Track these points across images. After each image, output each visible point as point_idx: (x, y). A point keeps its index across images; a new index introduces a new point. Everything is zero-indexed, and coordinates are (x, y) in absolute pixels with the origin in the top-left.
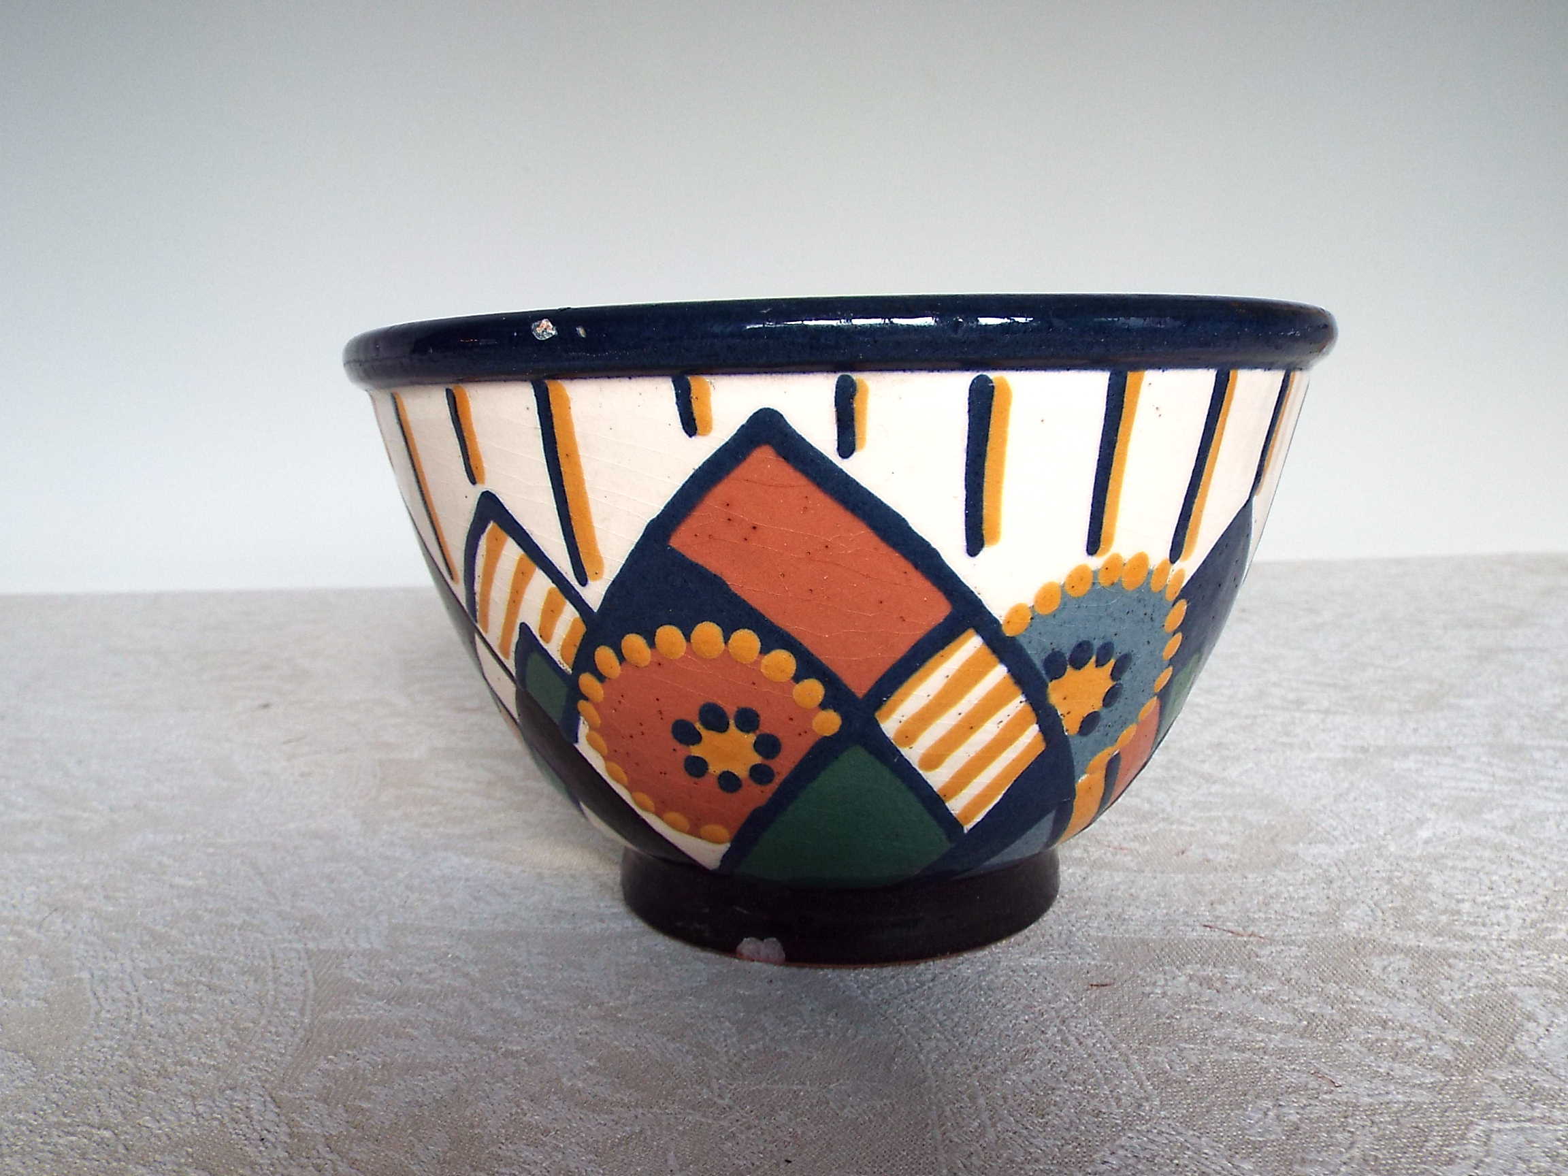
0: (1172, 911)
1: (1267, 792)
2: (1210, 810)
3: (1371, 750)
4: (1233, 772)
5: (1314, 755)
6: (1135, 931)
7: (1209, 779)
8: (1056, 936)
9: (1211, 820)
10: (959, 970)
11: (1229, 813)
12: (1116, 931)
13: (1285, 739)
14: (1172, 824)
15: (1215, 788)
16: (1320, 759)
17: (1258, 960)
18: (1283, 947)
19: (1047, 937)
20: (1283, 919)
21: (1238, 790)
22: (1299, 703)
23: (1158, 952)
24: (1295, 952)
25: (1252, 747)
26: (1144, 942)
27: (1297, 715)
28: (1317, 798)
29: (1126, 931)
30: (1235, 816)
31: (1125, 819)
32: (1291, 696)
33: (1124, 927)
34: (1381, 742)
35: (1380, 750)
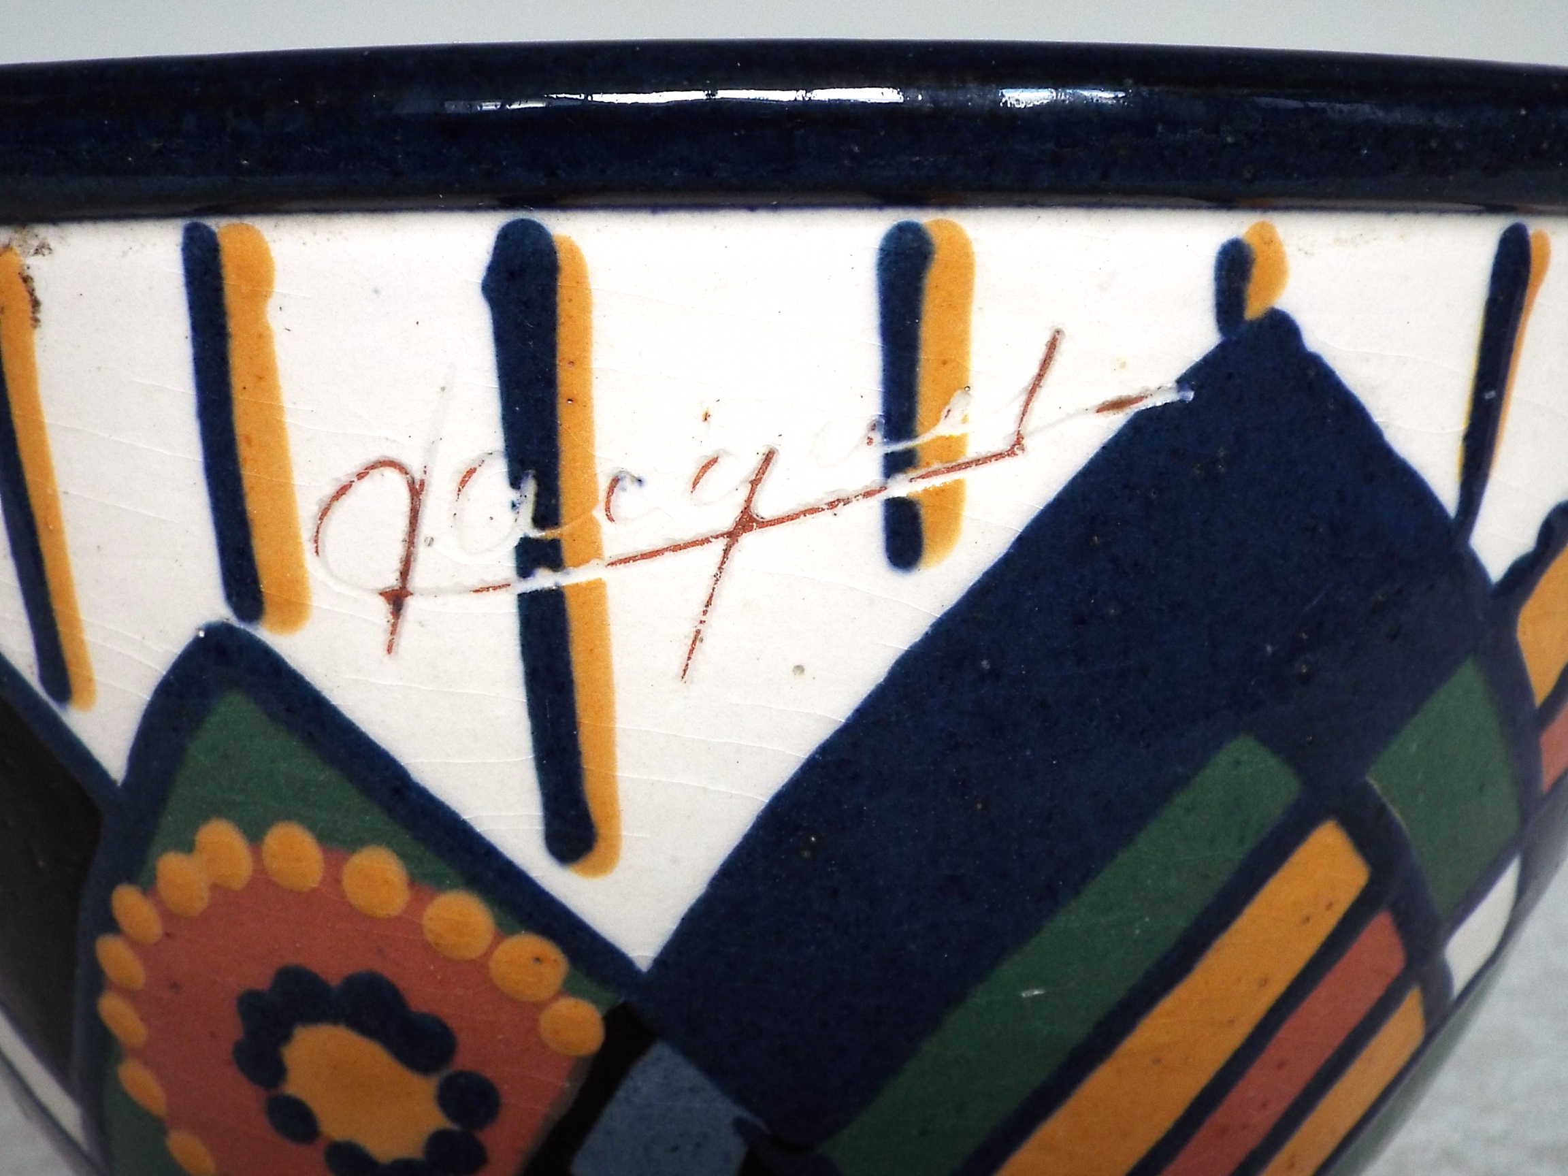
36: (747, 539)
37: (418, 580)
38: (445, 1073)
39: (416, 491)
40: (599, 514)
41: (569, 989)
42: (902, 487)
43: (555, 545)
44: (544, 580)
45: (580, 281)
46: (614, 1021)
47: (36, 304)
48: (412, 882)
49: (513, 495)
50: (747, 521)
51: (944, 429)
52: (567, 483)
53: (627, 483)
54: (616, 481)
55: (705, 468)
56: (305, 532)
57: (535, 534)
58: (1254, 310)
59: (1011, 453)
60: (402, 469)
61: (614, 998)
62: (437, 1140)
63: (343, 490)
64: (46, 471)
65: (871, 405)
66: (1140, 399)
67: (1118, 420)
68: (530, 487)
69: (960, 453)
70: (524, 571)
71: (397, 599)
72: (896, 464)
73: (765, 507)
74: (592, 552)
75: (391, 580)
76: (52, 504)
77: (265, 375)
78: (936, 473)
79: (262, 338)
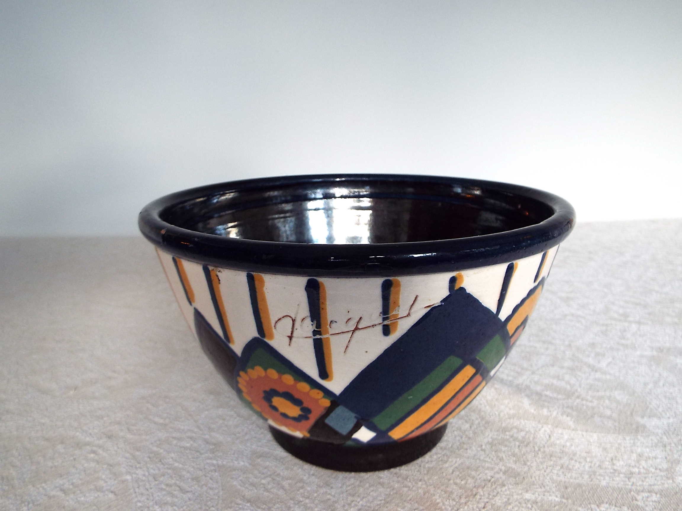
0: (593, 465)
1: (622, 378)
2: (598, 391)
3: (665, 351)
4: (603, 364)
5: (638, 353)
6: (575, 479)
7: (594, 369)
8: (537, 478)
9: (600, 398)
10: (495, 501)
11: (608, 394)
12: (566, 477)
13: (623, 341)
14: (582, 400)
15: (598, 375)
16: (642, 356)
17: (637, 502)
18: (649, 494)
19: (534, 479)
20: (646, 473)
21: (608, 377)
22: (625, 316)
23: (587, 493)
24: (655, 498)
25: (609, 346)
26: (580, 486)
27: (626, 324)
28: (646, 384)
29: (571, 477)
30: (610, 396)
31: (560, 396)
32: (621, 311)
33: (570, 474)
34: (668, 345)
35: (669, 349)
36: (357, 332)
37: (295, 334)
38: (302, 406)
39: (294, 321)
40: (328, 326)
41: (324, 397)
42: (386, 323)
43: (320, 331)
44: (318, 337)
45: (324, 289)
46: (332, 402)
47: (219, 280)
48: (294, 380)
49: (312, 323)
50: (357, 329)
51: (394, 313)
52: (322, 322)
53: (334, 322)
54: (331, 321)
55: (348, 320)
56: (273, 325)
57: (316, 329)
58: (457, 287)
59: (407, 316)
60: (291, 317)
61: (332, 399)
62: (300, 415)
63: (280, 319)
64: (223, 307)
65: (380, 310)
66: (433, 305)
67: (429, 309)
68: (315, 322)
69: (398, 316)
70: (314, 335)
71: (290, 338)
72: (384, 319)
73: (360, 327)
74: (327, 332)
75: (290, 335)
76: (225, 313)
77: (264, 299)
78: (393, 320)
79: (263, 294)
